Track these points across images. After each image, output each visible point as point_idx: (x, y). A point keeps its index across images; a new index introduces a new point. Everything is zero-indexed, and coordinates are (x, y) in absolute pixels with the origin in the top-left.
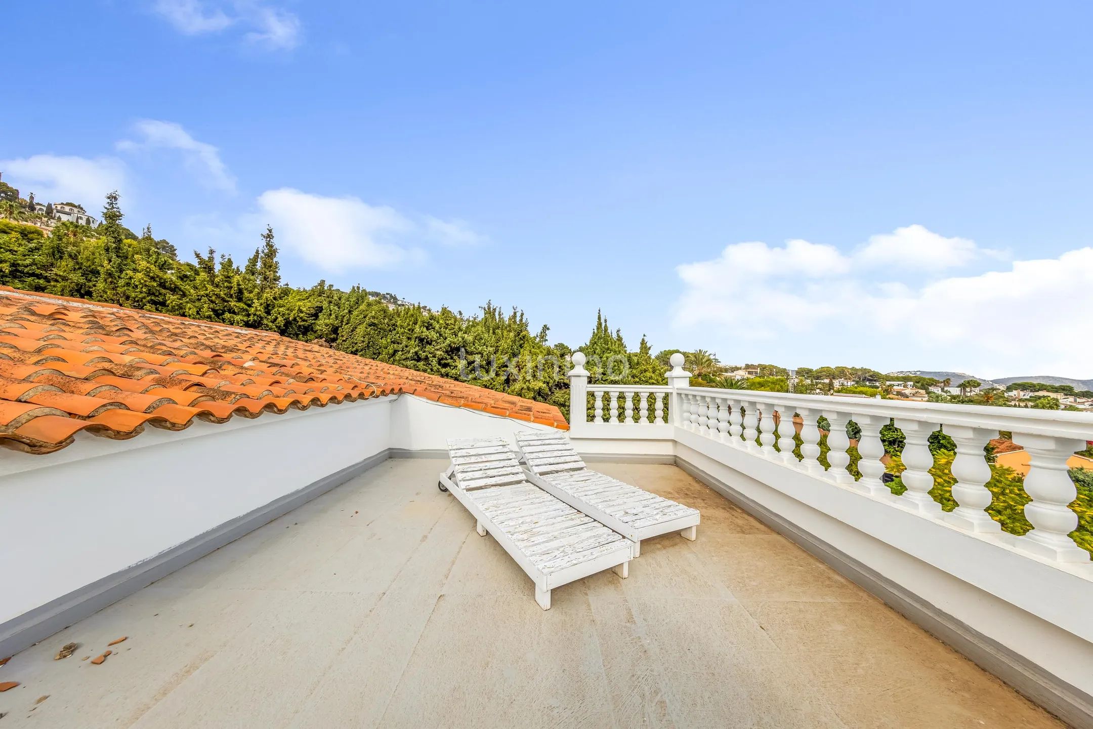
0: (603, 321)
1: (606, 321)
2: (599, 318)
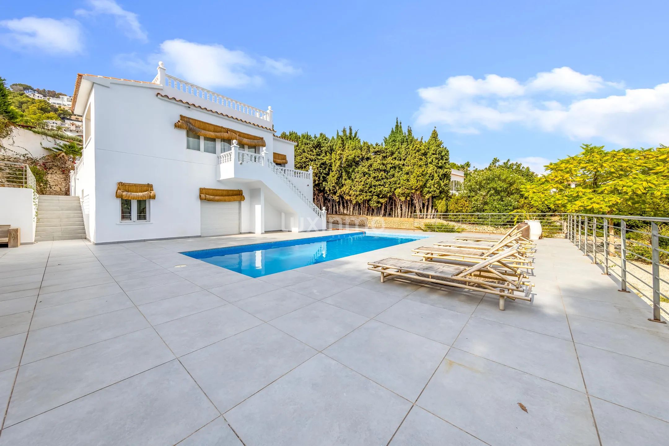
0: (399, 124)
1: (401, 123)
2: (397, 122)
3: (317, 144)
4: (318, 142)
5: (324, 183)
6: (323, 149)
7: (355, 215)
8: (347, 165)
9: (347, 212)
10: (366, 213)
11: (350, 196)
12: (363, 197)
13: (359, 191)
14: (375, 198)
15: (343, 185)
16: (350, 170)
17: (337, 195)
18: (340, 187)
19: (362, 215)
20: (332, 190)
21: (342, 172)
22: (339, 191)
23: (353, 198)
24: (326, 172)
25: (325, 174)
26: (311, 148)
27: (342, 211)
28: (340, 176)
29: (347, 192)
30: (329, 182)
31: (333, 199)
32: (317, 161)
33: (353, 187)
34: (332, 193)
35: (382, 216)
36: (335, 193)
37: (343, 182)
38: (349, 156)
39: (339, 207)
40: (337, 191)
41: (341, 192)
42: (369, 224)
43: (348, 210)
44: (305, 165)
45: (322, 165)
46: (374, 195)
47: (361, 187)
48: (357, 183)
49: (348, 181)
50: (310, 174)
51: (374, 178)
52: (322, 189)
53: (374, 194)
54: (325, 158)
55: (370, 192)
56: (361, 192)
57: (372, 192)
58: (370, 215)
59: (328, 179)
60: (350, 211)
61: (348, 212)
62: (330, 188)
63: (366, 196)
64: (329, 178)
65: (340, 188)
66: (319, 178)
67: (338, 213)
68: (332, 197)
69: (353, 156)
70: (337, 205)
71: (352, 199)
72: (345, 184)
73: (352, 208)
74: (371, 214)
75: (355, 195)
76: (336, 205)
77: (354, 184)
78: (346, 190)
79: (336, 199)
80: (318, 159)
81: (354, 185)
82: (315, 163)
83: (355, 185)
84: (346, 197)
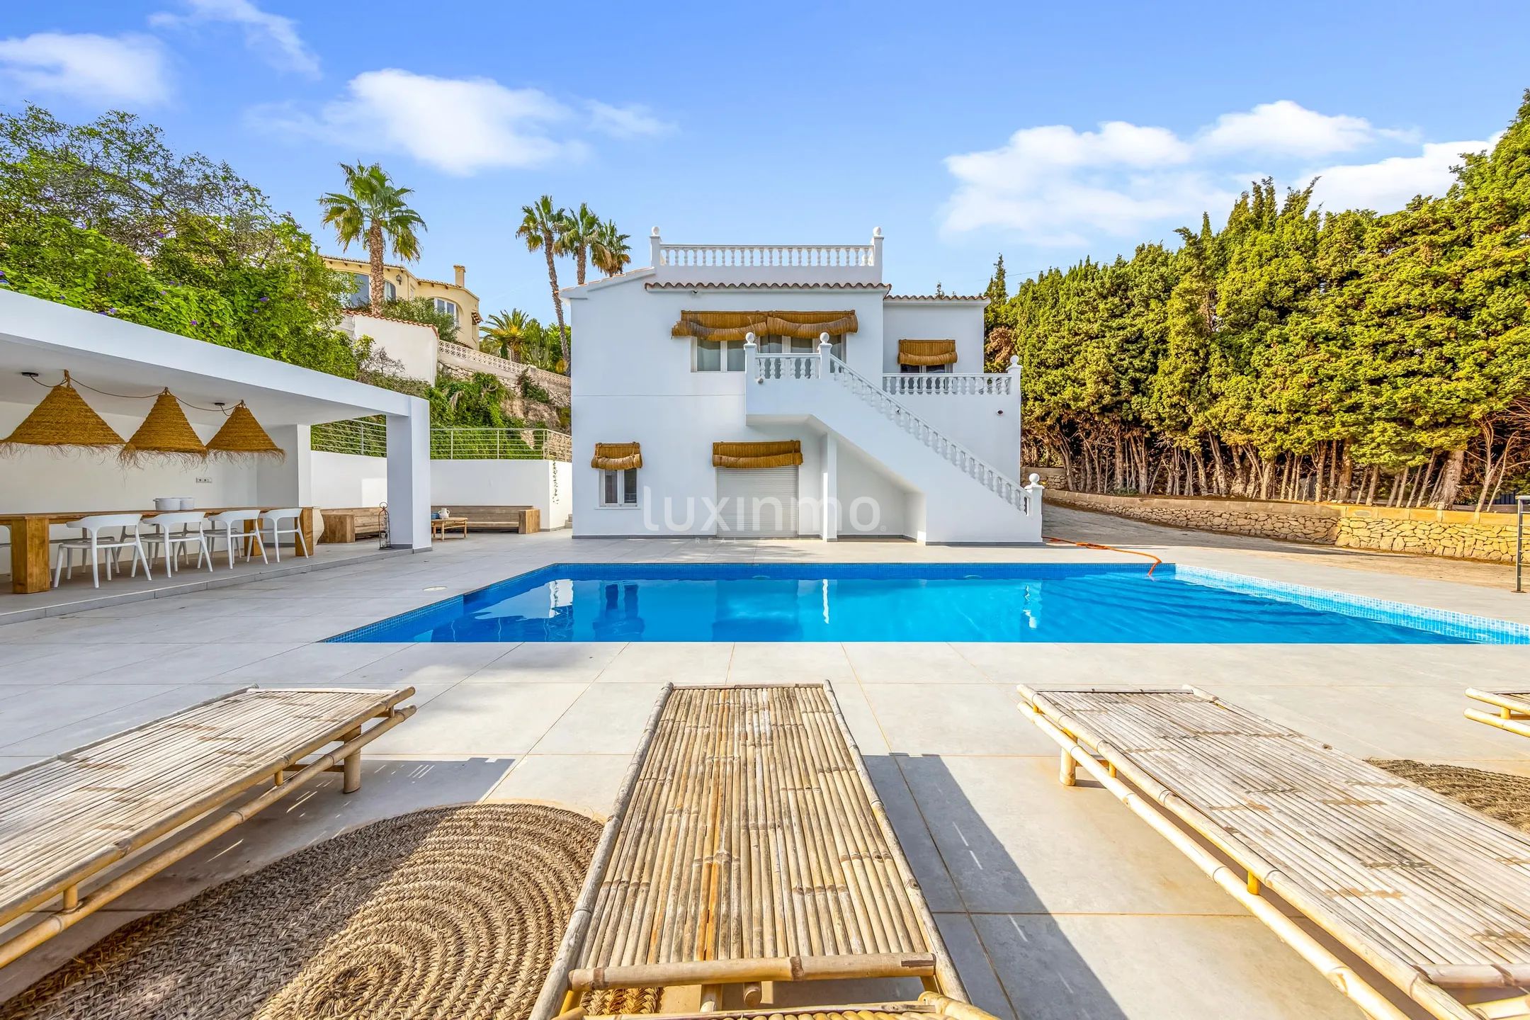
3: (1112, 283)
4: (1118, 277)
5: (1135, 400)
6: (1133, 293)
7: (1282, 499)
8: (1232, 325)
9: (1245, 489)
10: (1342, 491)
11: (1248, 431)
12: (1310, 433)
13: (1289, 411)
14: (1383, 431)
15: (1215, 397)
16: (1245, 340)
17: (1194, 431)
18: (1201, 404)
19: (1317, 499)
20: (1171, 418)
21: (1208, 354)
22: (1199, 419)
23: (1258, 438)
24: (1145, 363)
25: (1142, 370)
26: (1095, 300)
27: (1222, 486)
28: (1201, 368)
29: (1231, 418)
30: (1156, 395)
31: (1175, 446)
32: (1108, 334)
33: (1257, 400)
34: (1169, 427)
35: (1441, 504)
36: (1185, 427)
37: (1215, 385)
38: (1245, 291)
39: (1209, 476)
40: (1190, 419)
41: (1209, 422)
42: (1342, 536)
43: (1248, 481)
44: (1069, 356)
45: (1126, 346)
46: (1379, 419)
47: (1294, 393)
48: (1278, 383)
49: (1234, 379)
50: (1010, 379)
51: (1377, 347)
52: (1131, 417)
53: (1377, 414)
54: (1139, 322)
55: (1354, 408)
56: (1296, 411)
57: (1366, 409)
58: (1369, 500)
59: (1151, 383)
60: (1260, 485)
61: (1251, 488)
62: (1161, 411)
63: (1325, 428)
64: (1159, 380)
65: (1202, 408)
66: (1117, 385)
67: (1204, 493)
68: (1171, 439)
69: (1261, 285)
70: (1200, 466)
71: (1255, 443)
72: (1223, 394)
73: (1266, 476)
74: (1377, 497)
75: (1269, 427)
76: (1195, 468)
77: (1260, 386)
78: (1227, 411)
79: (1189, 446)
80: (1110, 328)
81: (1262, 390)
82: (1103, 342)
83: (1267, 391)
84: (1229, 436)
